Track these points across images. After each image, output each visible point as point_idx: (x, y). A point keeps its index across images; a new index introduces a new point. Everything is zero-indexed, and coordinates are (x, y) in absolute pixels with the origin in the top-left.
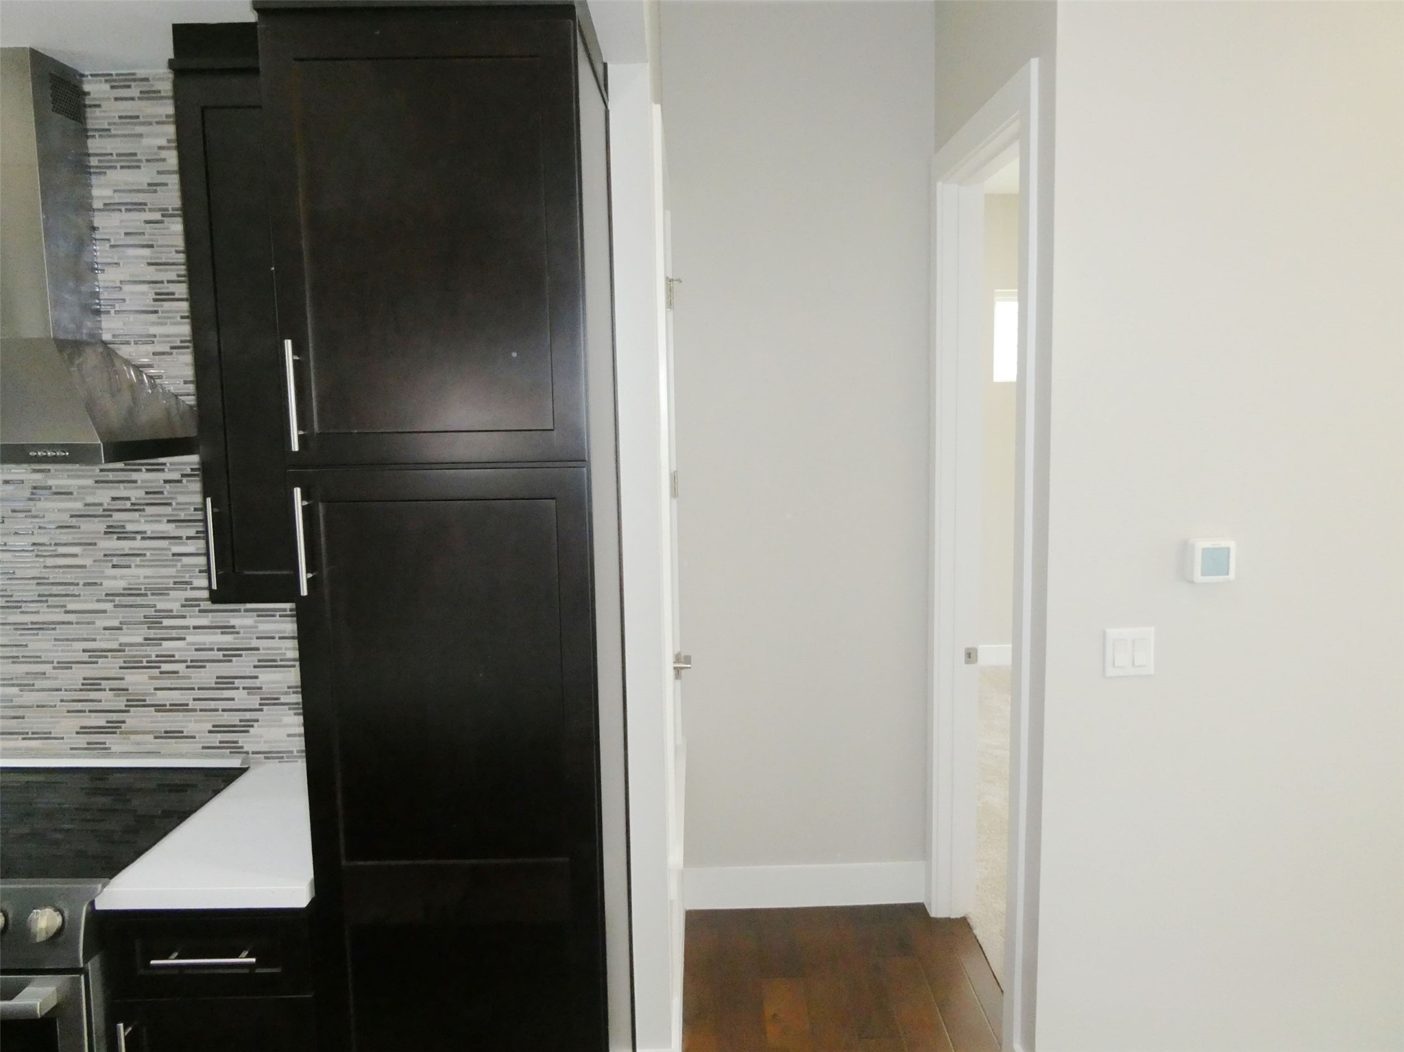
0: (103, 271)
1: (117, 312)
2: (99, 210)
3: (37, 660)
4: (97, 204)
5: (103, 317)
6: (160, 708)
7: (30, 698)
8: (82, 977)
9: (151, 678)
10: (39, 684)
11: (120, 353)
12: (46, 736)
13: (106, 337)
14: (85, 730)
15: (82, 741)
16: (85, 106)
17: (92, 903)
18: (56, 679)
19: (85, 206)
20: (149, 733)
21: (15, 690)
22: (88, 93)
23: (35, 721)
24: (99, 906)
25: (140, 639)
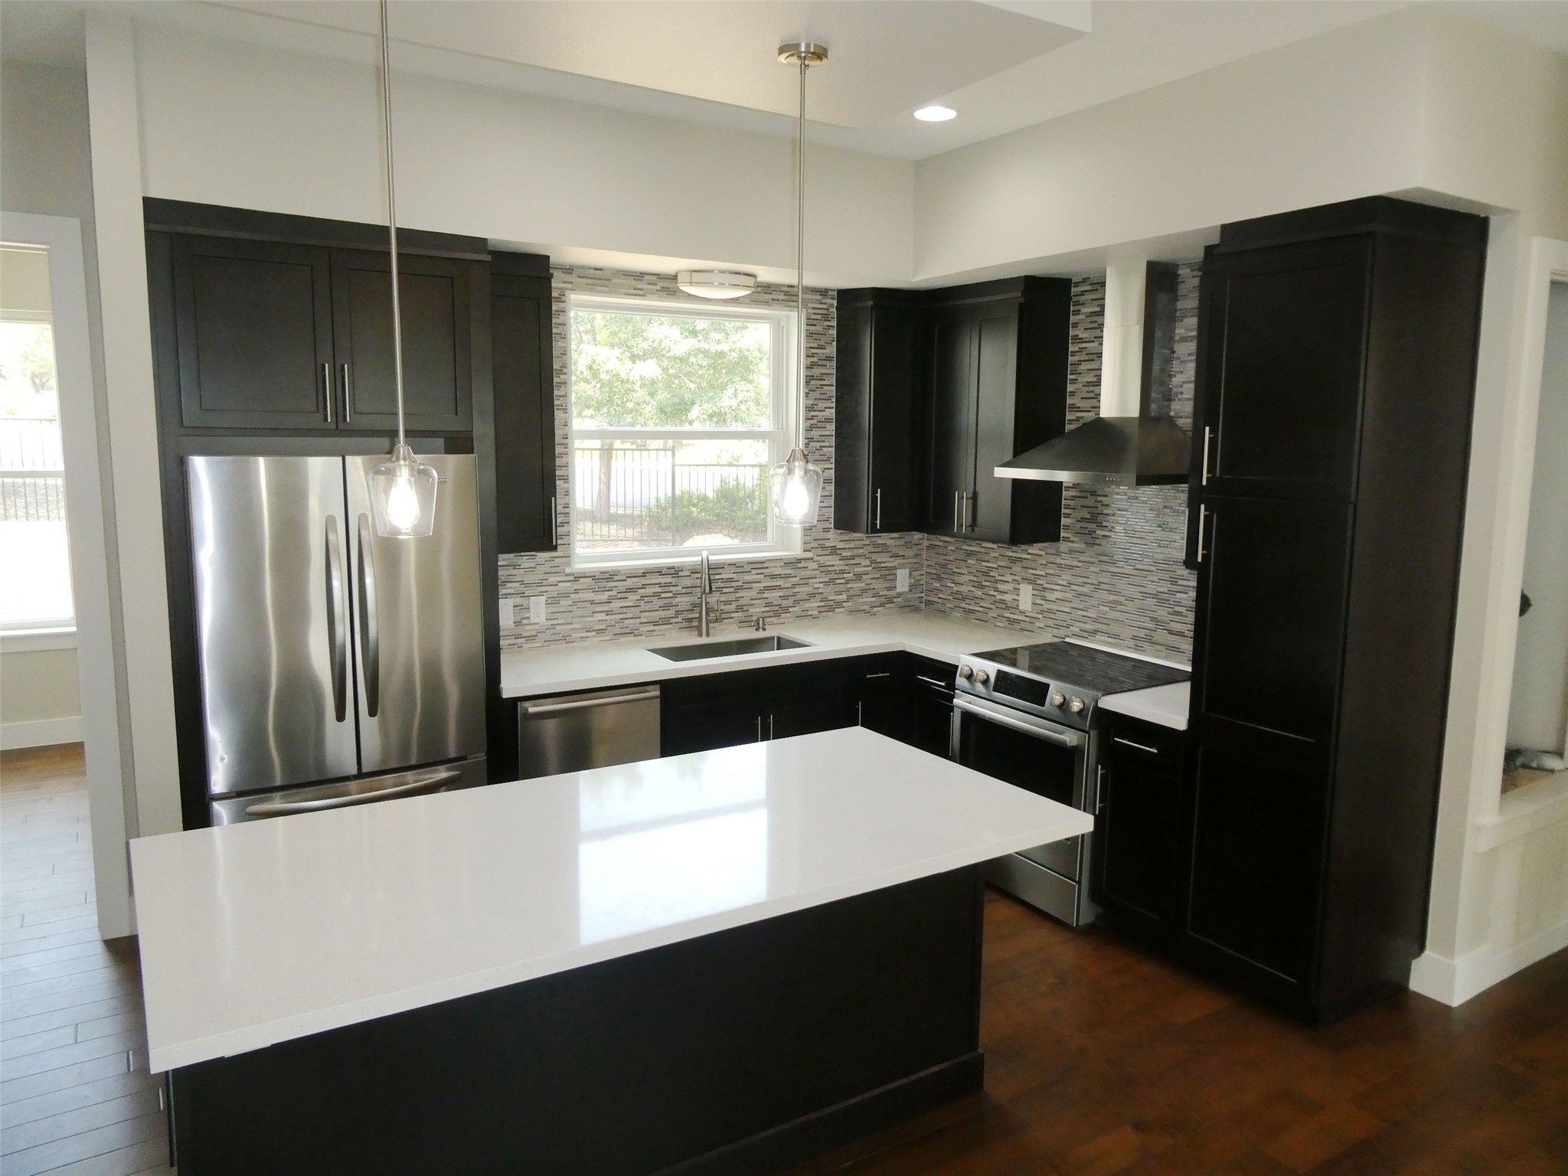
0: (1175, 376)
1: (1179, 400)
2: (1178, 341)
3: (1116, 593)
4: (1177, 338)
5: (1172, 403)
6: (1171, 632)
7: (1114, 615)
8: (1087, 735)
9: (1169, 613)
10: (1119, 608)
11: (1177, 423)
12: (1117, 637)
13: (1172, 414)
14: (1134, 638)
15: (1132, 643)
16: (1178, 282)
17: (1097, 702)
18: (1126, 606)
19: (1172, 339)
20: (1163, 645)
21: (1107, 609)
22: (1180, 275)
23: (1114, 628)
24: (1100, 705)
25: (1166, 590)
